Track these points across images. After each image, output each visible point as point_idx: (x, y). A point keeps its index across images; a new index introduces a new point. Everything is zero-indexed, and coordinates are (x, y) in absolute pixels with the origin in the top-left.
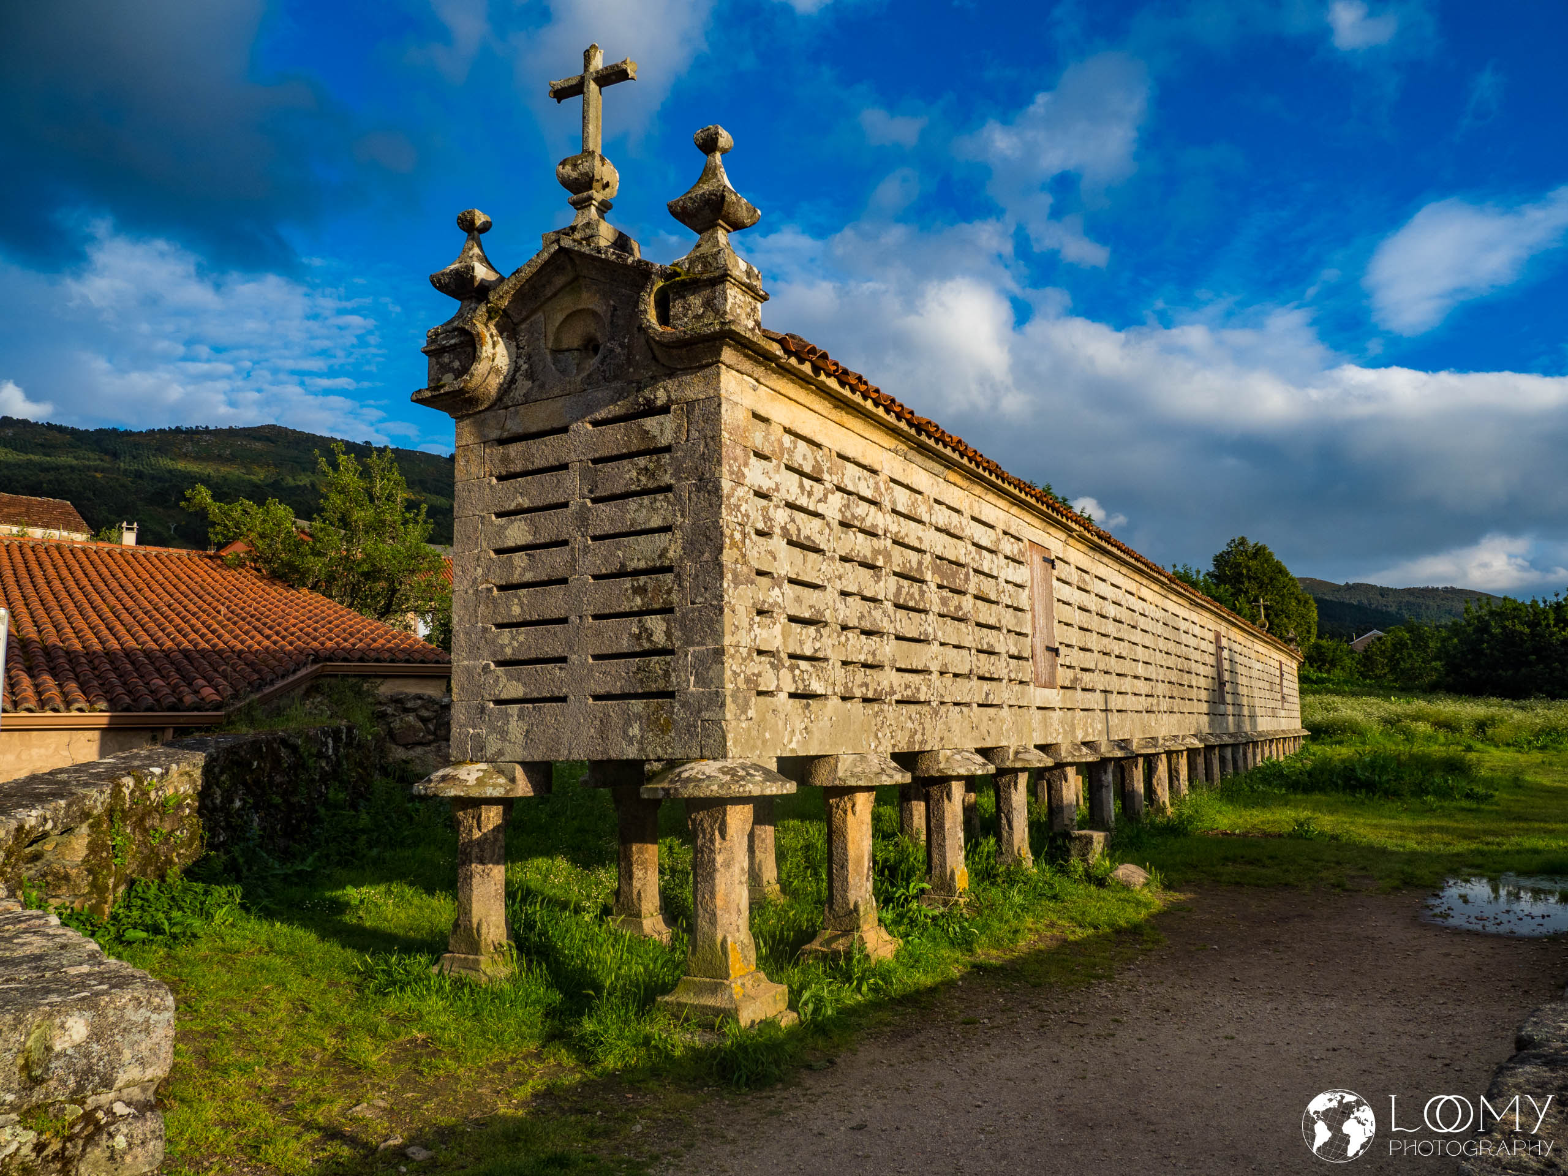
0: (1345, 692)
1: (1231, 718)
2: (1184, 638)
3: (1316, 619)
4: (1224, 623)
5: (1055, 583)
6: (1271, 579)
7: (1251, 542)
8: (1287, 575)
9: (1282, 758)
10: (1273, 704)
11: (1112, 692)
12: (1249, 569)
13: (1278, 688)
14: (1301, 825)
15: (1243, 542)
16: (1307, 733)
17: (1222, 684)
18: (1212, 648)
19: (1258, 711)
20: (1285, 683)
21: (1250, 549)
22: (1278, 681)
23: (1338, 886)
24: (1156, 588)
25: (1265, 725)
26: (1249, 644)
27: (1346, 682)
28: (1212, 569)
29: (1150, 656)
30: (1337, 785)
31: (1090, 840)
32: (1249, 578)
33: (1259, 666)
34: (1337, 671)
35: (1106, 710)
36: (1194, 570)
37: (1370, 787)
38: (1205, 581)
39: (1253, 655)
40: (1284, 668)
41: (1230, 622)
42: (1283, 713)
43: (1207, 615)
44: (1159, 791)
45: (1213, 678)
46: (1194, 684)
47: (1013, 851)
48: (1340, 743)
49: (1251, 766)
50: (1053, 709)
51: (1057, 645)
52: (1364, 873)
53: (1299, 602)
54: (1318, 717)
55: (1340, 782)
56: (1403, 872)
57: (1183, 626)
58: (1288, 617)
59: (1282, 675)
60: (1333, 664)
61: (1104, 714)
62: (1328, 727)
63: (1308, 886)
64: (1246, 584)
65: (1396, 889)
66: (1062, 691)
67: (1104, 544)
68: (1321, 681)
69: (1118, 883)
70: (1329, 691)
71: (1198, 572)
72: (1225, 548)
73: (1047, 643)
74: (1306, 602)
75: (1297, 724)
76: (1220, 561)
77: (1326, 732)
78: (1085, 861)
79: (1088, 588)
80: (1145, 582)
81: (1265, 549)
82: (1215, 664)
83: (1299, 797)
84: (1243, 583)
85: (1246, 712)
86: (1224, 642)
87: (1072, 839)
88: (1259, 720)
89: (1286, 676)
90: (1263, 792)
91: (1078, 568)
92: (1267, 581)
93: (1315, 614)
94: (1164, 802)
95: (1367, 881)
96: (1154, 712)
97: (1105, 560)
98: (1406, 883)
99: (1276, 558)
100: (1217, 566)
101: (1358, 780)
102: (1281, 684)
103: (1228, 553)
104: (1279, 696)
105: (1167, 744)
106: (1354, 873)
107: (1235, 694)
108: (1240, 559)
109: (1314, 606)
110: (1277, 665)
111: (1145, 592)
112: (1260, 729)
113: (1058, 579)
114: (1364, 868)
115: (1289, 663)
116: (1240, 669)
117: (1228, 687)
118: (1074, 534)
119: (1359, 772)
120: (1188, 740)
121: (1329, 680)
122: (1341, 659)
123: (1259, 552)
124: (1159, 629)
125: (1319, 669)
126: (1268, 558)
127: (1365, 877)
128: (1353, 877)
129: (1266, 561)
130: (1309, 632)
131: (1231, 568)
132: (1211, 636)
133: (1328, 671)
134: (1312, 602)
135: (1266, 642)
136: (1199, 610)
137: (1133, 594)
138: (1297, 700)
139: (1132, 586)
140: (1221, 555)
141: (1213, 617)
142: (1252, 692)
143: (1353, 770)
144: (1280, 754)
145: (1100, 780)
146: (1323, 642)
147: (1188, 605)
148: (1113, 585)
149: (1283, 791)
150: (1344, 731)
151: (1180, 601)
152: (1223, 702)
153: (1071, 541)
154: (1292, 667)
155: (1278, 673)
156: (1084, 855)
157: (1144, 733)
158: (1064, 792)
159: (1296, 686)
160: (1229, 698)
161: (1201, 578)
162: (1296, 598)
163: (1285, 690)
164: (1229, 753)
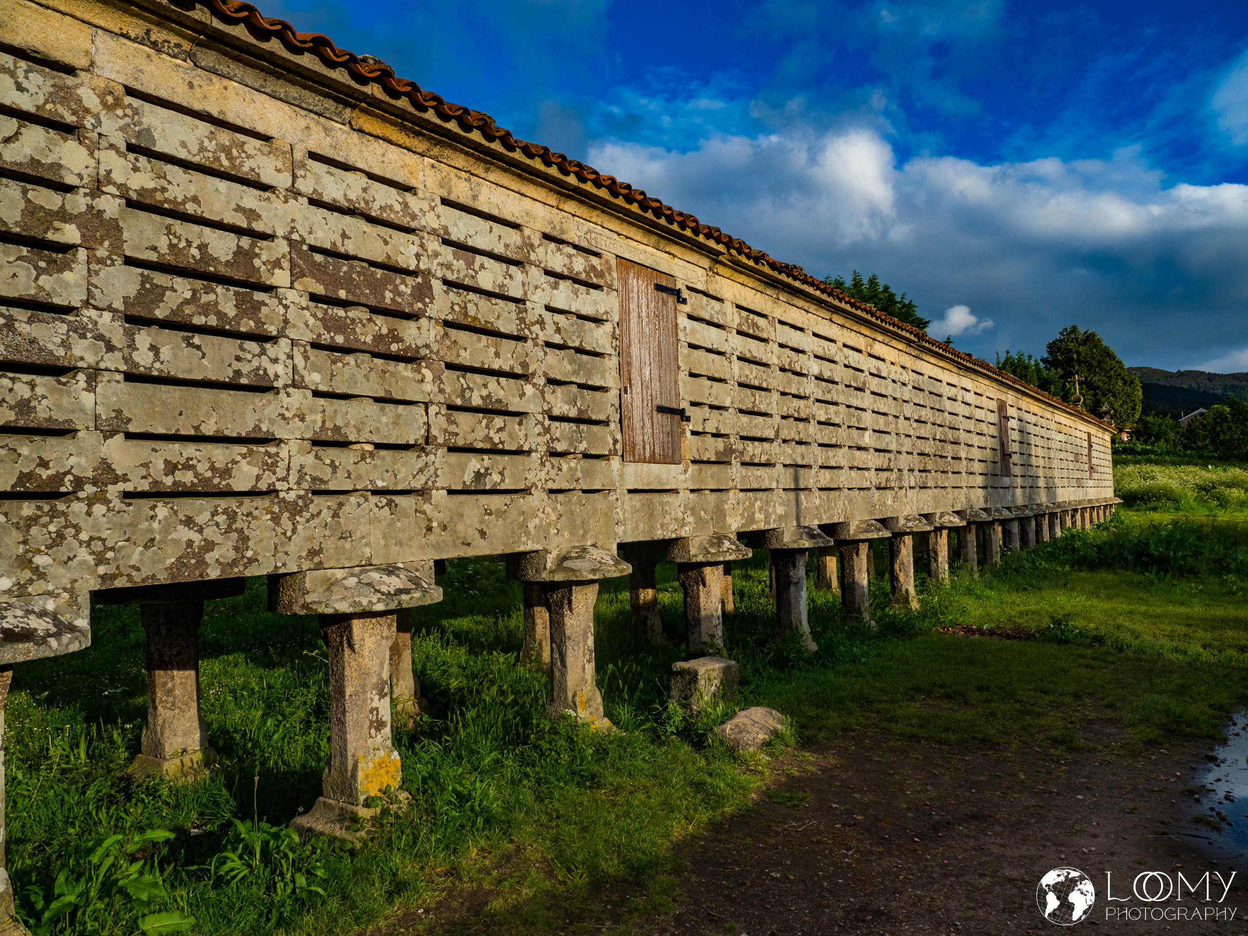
0: (1166, 461)
1: (1019, 491)
2: (948, 405)
3: (1141, 397)
4: (1010, 392)
5: (683, 321)
6: (1100, 362)
7: (1082, 330)
8: (1114, 358)
9: (1088, 526)
10: (1078, 475)
11: (809, 467)
12: (1079, 353)
13: (1085, 459)
14: (1058, 622)
15: (1074, 330)
16: (1119, 501)
17: (1006, 456)
18: (993, 418)
19: (1058, 482)
20: (1094, 454)
21: (1081, 337)
22: (1086, 452)
23: (1062, 742)
24: (901, 346)
25: (1066, 495)
26: (1048, 415)
27: (1168, 453)
28: (1046, 355)
29: (887, 424)
30: (1126, 560)
31: (692, 677)
32: (1079, 362)
33: (1061, 437)
34: (1162, 443)
35: (797, 489)
36: (1026, 355)
37: (1163, 564)
38: (1037, 365)
39: (1053, 426)
40: (1093, 439)
41: (1017, 390)
42: (1091, 483)
43: (987, 382)
44: (902, 577)
45: (994, 450)
46: (963, 455)
47: (566, 698)
48: (1154, 509)
49: (1046, 537)
50: (675, 491)
51: (684, 405)
52: (1109, 714)
53: (1125, 383)
54: (1135, 485)
55: (1130, 557)
56: (1167, 713)
57: (947, 391)
58: (1114, 396)
59: (1090, 446)
60: (1158, 437)
61: (792, 495)
62: (1143, 494)
63: (1015, 744)
64: (1077, 368)
65: (1153, 743)
66: (692, 468)
67: (783, 277)
68: (1144, 452)
69: (722, 743)
70: (1150, 461)
71: (1030, 357)
72: (1058, 337)
73: (658, 402)
74: (1132, 382)
75: (1109, 493)
76: (1053, 347)
77: (1142, 499)
78: (686, 706)
79: (765, 335)
80: (880, 337)
81: (1094, 335)
82: (995, 434)
83: (1083, 575)
84: (1073, 367)
85: (1041, 483)
86: (1011, 412)
87: (672, 674)
88: (1059, 491)
89: (1095, 447)
90: (1044, 568)
91: (739, 307)
92: (1095, 364)
93: (1140, 393)
94: (907, 591)
95: (1111, 730)
96: (892, 488)
97: (800, 303)
98: (1169, 731)
99: (1104, 343)
100: (1050, 353)
101: (1150, 556)
102: (1089, 455)
103: (1061, 341)
104: (1086, 467)
105: (910, 524)
106: (1093, 716)
107: (1027, 465)
108: (1071, 345)
109: (1139, 387)
110: (1085, 436)
111: (879, 349)
112: (1060, 499)
113: (691, 317)
114: (1111, 706)
115: (1100, 435)
116: (1033, 440)
117: (1015, 458)
118: (721, 258)
119: (1152, 547)
120: (946, 518)
121: (1153, 452)
122: (1166, 433)
123: (1089, 338)
124: (907, 393)
125: (1145, 442)
126: (1097, 344)
127: (1110, 721)
128: (1091, 722)
129: (1096, 346)
130: (1134, 409)
131: (1063, 354)
132: (993, 405)
133: (1152, 444)
134: (1137, 382)
135: (1070, 414)
136: (973, 376)
137: (859, 351)
138: (1110, 470)
139: (860, 342)
140: (1054, 343)
141: (994, 385)
142: (1050, 463)
143: (1147, 545)
144: (1086, 526)
145: (788, 576)
146: (1150, 419)
147: (955, 370)
148: (815, 335)
149: (1067, 568)
150: (1158, 499)
151: (942, 364)
152: (1007, 473)
153: (721, 269)
154: (1103, 439)
155: (1086, 444)
156: (686, 698)
157: (871, 513)
158: (702, 599)
159: (1109, 457)
160: (1017, 470)
161: (1033, 362)
162: (1123, 379)
163: (1094, 461)
164: (1015, 528)
